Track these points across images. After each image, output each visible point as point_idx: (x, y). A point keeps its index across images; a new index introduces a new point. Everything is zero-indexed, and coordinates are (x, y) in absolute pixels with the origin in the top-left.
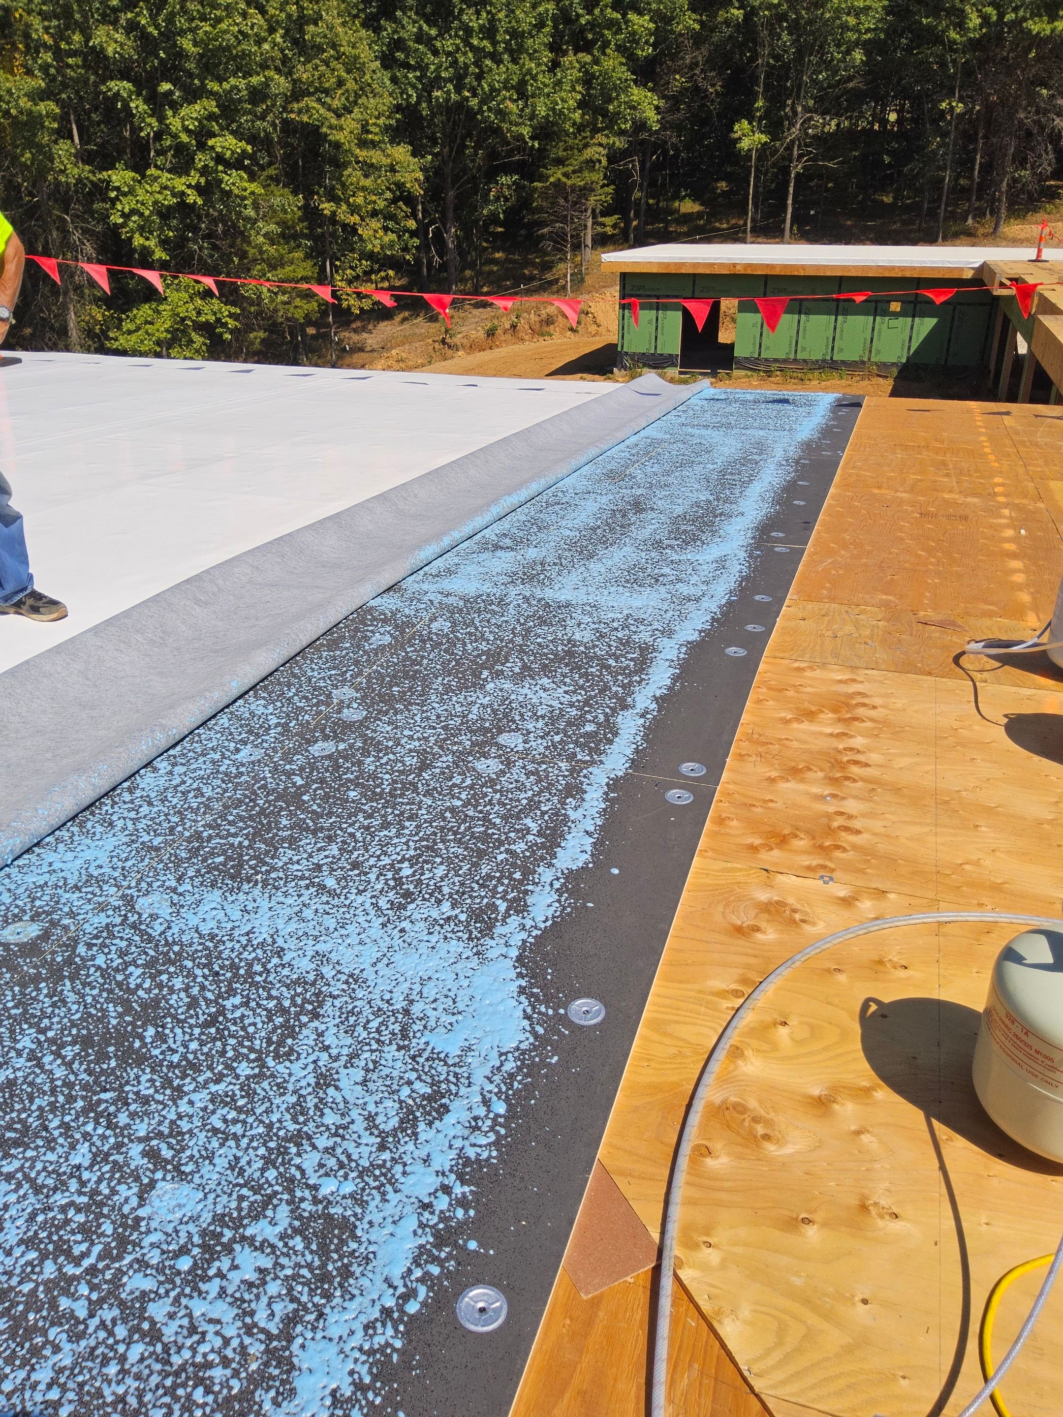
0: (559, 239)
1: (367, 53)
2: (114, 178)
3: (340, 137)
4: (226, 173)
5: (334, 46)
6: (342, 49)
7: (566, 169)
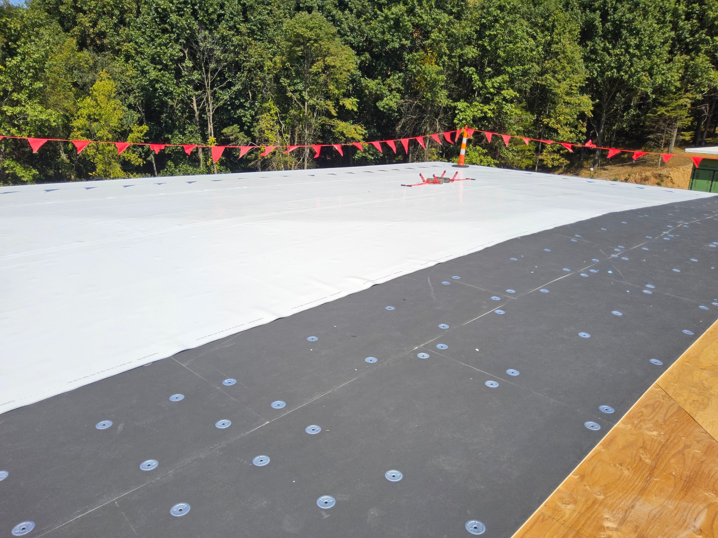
0: (657, 141)
1: (578, 56)
2: (459, 105)
3: (558, 91)
4: (506, 105)
5: (564, 52)
6: (567, 54)
7: (667, 108)
